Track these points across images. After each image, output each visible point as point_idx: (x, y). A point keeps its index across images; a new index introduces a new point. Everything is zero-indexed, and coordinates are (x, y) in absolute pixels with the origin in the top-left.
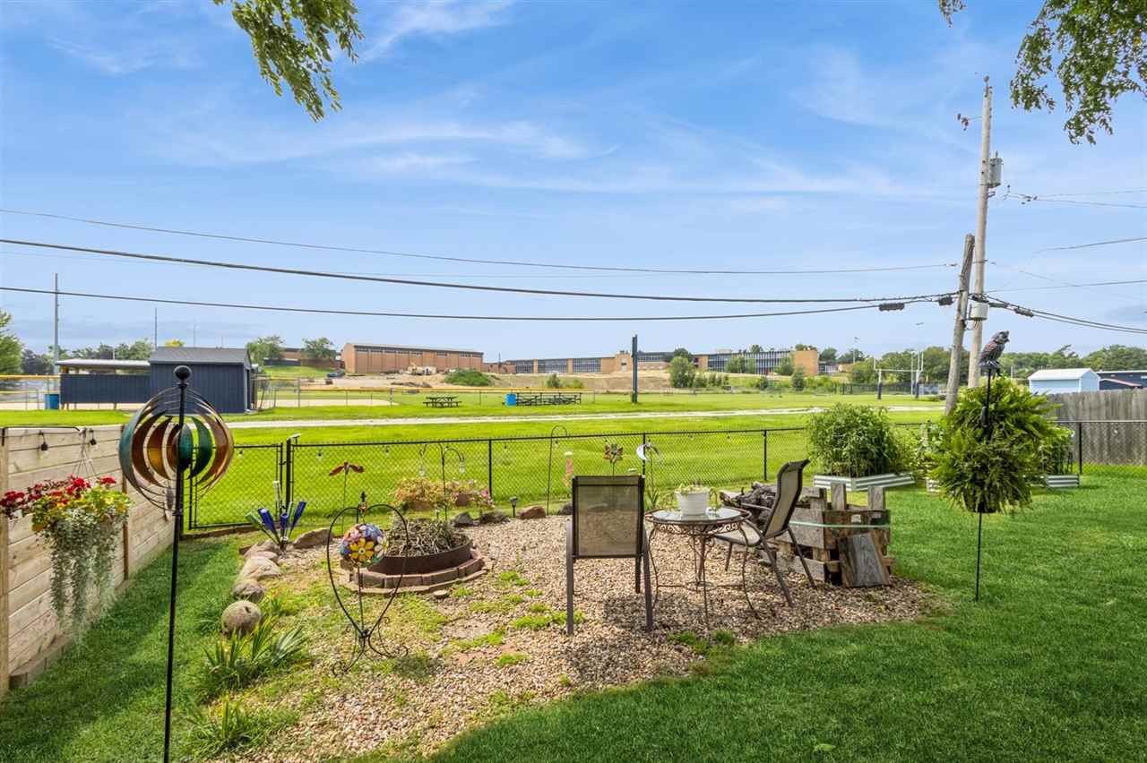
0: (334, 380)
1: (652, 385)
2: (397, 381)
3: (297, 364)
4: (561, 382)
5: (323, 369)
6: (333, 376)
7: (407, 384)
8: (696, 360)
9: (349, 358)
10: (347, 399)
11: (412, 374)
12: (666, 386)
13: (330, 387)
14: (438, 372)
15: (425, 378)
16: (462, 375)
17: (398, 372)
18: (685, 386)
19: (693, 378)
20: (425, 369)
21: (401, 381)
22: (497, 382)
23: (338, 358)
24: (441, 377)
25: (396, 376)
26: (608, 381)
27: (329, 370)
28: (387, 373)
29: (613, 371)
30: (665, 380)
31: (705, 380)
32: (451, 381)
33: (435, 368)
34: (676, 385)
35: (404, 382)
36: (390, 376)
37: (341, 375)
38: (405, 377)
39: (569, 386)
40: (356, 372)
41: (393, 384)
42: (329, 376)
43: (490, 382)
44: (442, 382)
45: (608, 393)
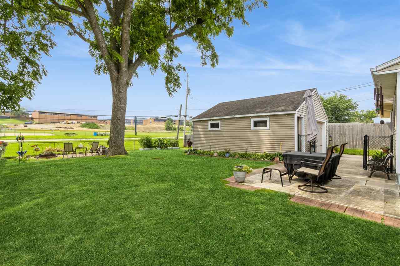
0: (28, 125)
1: (159, 129)
2: (57, 126)
3: (9, 118)
4: (127, 128)
5: (23, 121)
6: (28, 124)
7: (63, 128)
8: (175, 122)
9: (36, 116)
10: (35, 133)
11: (66, 124)
12: (163, 130)
13: (26, 128)
14: (78, 123)
15: (71, 125)
16: (88, 125)
17: (59, 123)
18: (169, 130)
19: (172, 127)
20: (72, 122)
21: (60, 126)
22: (102, 127)
23: (30, 116)
24: (78, 125)
25: (58, 124)
26: (144, 127)
27: (26, 121)
28: (54, 123)
29: (146, 124)
30: (163, 128)
31: (176, 128)
32: (83, 126)
33: (76, 122)
34: (167, 130)
35: (62, 127)
36: (56, 124)
37: (32, 123)
38: (62, 124)
39: (130, 130)
40: (39, 122)
41: (57, 127)
42: (25, 123)
43: (99, 127)
44: (79, 127)
45: (143, 132)
